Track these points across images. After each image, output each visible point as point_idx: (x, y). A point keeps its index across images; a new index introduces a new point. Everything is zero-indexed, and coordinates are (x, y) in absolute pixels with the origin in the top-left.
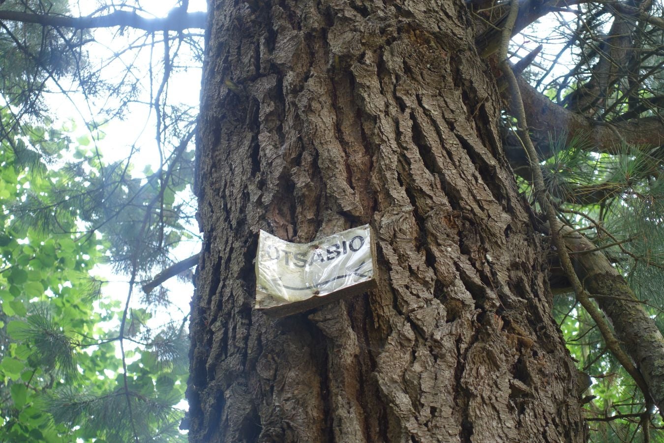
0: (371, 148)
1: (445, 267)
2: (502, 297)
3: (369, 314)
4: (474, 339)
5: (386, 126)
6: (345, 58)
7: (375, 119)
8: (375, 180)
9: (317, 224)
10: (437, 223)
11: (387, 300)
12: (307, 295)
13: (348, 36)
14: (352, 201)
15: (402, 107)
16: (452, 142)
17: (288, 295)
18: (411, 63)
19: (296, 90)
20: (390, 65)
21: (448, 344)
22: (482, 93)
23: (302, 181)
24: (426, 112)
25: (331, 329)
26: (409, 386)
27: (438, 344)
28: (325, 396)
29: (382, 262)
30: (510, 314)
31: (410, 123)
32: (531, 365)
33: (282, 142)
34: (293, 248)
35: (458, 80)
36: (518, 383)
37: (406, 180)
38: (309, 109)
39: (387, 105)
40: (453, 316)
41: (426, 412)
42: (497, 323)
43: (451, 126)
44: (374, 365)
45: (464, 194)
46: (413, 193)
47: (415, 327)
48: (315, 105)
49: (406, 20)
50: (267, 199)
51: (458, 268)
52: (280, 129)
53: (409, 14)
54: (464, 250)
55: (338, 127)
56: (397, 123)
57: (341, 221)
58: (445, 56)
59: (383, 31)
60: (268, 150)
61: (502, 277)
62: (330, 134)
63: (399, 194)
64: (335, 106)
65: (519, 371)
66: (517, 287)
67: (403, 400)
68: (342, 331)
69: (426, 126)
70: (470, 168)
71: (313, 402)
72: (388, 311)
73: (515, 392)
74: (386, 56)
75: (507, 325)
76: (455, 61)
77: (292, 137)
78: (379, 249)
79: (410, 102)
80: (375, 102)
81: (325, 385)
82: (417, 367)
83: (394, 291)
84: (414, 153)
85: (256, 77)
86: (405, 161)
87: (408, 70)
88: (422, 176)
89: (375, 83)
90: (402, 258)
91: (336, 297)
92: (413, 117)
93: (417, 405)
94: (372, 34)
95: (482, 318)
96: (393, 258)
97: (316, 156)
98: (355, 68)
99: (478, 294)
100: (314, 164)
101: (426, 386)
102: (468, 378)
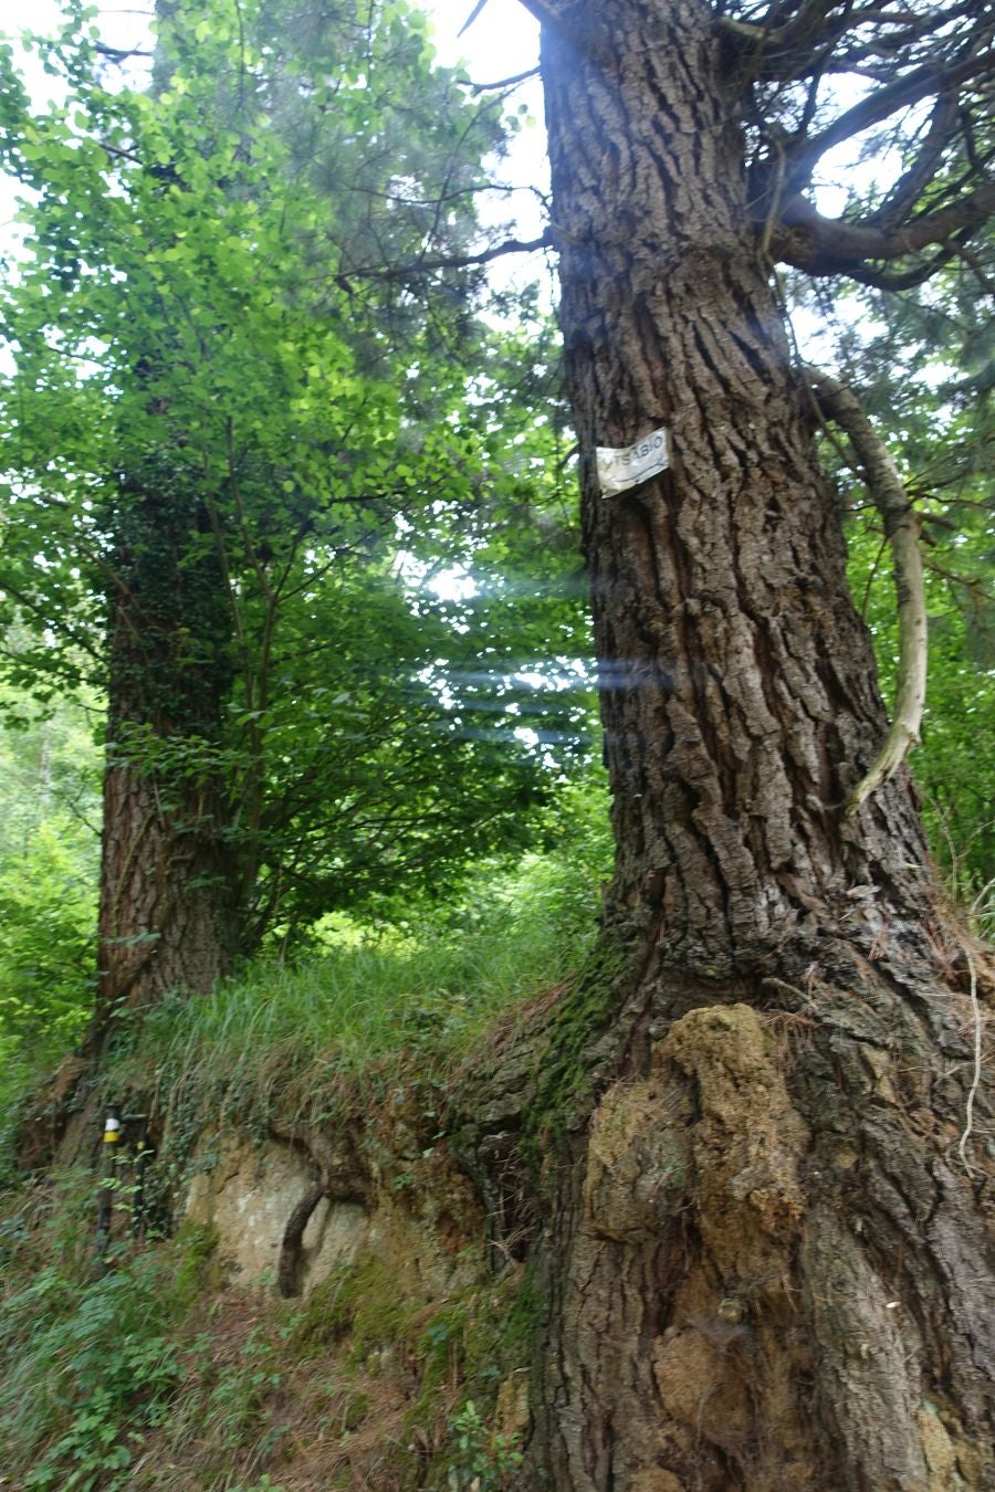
0: (666, 363)
1: (720, 442)
2: (760, 454)
3: (673, 487)
4: (742, 489)
5: (675, 342)
6: (642, 295)
7: (666, 339)
8: (670, 388)
9: (636, 427)
10: (715, 410)
11: (681, 476)
12: (630, 484)
13: (643, 273)
14: (655, 407)
15: (686, 320)
16: (725, 340)
17: (619, 487)
18: (691, 282)
19: (615, 326)
20: (675, 290)
21: (722, 498)
22: (747, 289)
23: (624, 399)
24: (704, 320)
25: (648, 503)
26: (698, 532)
27: (714, 500)
28: (652, 546)
29: (675, 450)
30: (765, 465)
31: (692, 334)
32: (780, 498)
33: (610, 368)
34: (620, 452)
35: (728, 281)
36: (771, 513)
37: (691, 382)
38: (623, 343)
39: (675, 324)
40: (725, 477)
41: (708, 547)
42: (756, 473)
43: (724, 324)
44: (676, 523)
45: (734, 382)
46: (697, 390)
47: (701, 492)
48: (626, 338)
49: (685, 244)
50: (605, 415)
51: (729, 441)
52: (607, 358)
53: (687, 238)
54: (735, 425)
55: (643, 350)
56: (682, 335)
57: (650, 425)
58: (717, 265)
59: (667, 262)
60: (602, 378)
61: (760, 438)
62: (639, 358)
63: (687, 395)
64: (640, 334)
65: (773, 505)
66: (774, 442)
67: (694, 542)
68: (655, 505)
69: (704, 332)
70: (739, 356)
71: (644, 551)
72: (683, 484)
73: (768, 519)
74: (671, 284)
75: (764, 473)
76: (726, 266)
77: (616, 364)
78: (674, 442)
79: (692, 316)
80: (665, 326)
81: (650, 537)
82: (702, 518)
83: (686, 469)
84: (697, 358)
85: (589, 318)
86: (689, 367)
87: (688, 290)
88: (702, 374)
89: (665, 309)
90: (690, 444)
91: (650, 481)
92: (695, 328)
93: (703, 543)
94: (660, 268)
95: (746, 474)
96: (683, 445)
97: (631, 377)
98: (650, 303)
99: (741, 455)
100: (631, 383)
101: (708, 530)
102: (737, 517)
